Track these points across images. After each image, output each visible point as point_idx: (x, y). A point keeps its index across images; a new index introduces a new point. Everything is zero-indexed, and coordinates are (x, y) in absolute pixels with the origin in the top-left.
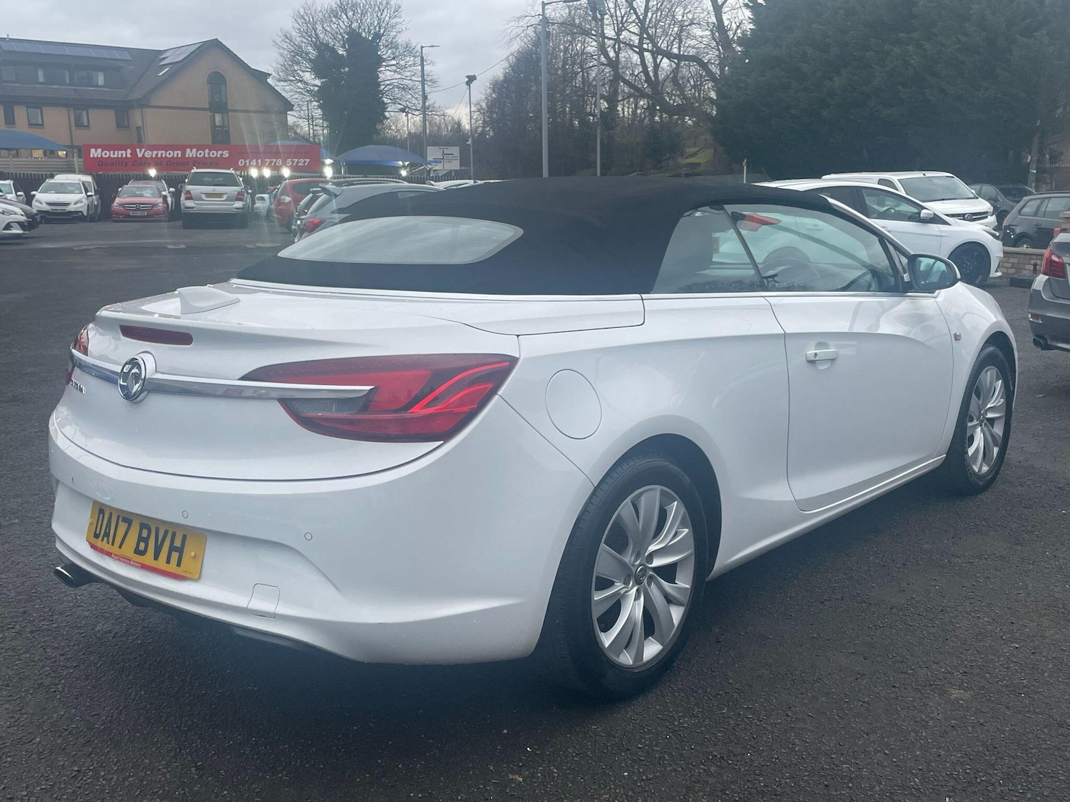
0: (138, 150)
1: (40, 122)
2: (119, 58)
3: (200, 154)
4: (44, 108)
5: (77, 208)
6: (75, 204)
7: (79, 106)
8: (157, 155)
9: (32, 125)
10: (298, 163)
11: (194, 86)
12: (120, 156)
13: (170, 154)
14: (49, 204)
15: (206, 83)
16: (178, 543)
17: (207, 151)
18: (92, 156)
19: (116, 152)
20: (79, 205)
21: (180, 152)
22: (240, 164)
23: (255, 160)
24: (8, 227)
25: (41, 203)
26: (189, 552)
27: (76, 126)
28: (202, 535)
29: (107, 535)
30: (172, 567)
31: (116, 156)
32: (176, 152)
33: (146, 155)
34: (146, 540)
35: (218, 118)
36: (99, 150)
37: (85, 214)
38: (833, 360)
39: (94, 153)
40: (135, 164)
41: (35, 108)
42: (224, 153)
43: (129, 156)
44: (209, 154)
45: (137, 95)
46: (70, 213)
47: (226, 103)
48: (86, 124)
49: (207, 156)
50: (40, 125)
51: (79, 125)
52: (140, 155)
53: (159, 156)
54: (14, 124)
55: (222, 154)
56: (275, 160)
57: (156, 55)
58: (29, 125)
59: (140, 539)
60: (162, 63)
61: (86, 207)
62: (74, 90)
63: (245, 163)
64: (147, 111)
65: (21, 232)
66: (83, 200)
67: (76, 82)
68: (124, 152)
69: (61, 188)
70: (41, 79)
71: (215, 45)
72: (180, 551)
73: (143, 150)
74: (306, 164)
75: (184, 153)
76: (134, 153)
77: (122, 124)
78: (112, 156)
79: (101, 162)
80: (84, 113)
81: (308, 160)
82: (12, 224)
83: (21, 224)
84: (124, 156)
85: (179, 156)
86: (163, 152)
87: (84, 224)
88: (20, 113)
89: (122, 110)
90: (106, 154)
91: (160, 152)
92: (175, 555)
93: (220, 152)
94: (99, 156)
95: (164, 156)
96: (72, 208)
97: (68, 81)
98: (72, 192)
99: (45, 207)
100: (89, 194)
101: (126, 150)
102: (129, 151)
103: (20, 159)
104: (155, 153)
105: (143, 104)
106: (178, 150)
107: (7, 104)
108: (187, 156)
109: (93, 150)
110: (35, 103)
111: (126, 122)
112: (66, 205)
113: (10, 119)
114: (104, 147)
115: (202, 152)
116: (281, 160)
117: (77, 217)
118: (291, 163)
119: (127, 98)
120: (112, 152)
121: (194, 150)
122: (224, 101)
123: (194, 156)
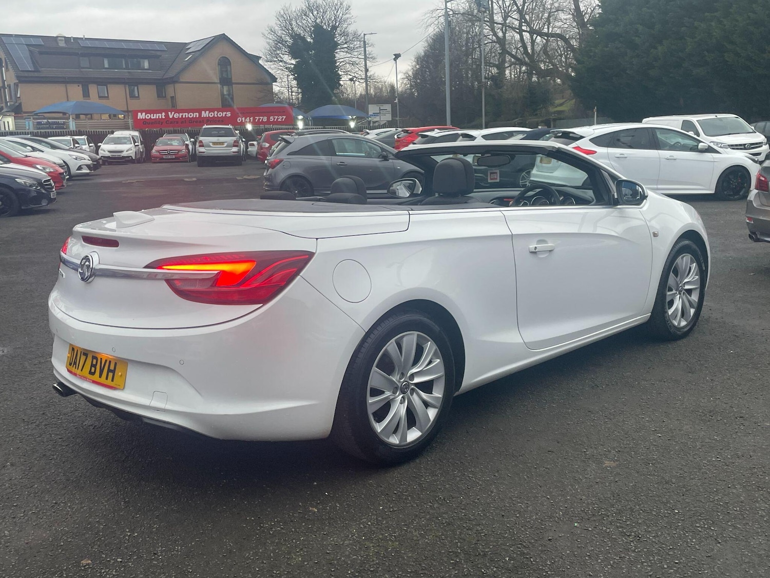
0: (170, 113)
1: (106, 95)
2: (159, 49)
3: (211, 115)
4: (108, 85)
5: (129, 154)
6: (127, 151)
7: (132, 83)
8: (182, 116)
9: (101, 97)
10: (278, 119)
11: (209, 68)
12: (157, 118)
13: (191, 115)
14: (110, 152)
15: (217, 65)
16: (112, 368)
17: (216, 112)
18: (139, 118)
19: (155, 115)
20: (129, 152)
21: (197, 114)
22: (238, 121)
23: (248, 118)
24: (80, 168)
25: (104, 151)
26: (118, 373)
27: (130, 97)
28: (125, 362)
29: (75, 363)
30: (109, 382)
31: (155, 117)
33: (175, 116)
34: (95, 366)
35: (225, 89)
36: (144, 114)
37: (134, 158)
38: (550, 251)
39: (141, 116)
40: (168, 122)
41: (103, 85)
42: (227, 113)
43: (164, 117)
44: (217, 114)
45: (171, 74)
46: (124, 157)
47: (231, 78)
48: (137, 95)
49: (216, 116)
50: (107, 97)
51: (132, 96)
52: (171, 117)
53: (184, 117)
54: (89, 97)
55: (226, 115)
56: (262, 118)
57: (184, 46)
58: (99, 97)
59: (92, 365)
60: (187, 52)
61: (134, 154)
62: (129, 72)
63: (242, 120)
64: (177, 85)
65: (88, 171)
66: (132, 148)
67: (130, 67)
68: (160, 115)
69: (118, 141)
70: (106, 65)
71: (223, 38)
72: (114, 372)
73: (173, 113)
74: (283, 120)
75: (200, 115)
76: (167, 116)
77: (161, 95)
78: (152, 118)
79: (145, 121)
80: (136, 88)
81: (285, 117)
82: (82, 166)
83: (88, 166)
84: (160, 117)
85: (197, 116)
86: (187, 114)
87: (132, 165)
88: (93, 89)
89: (161, 86)
90: (148, 116)
91: (184, 114)
92: (111, 375)
93: (224, 113)
94: (144, 118)
95: (187, 117)
96: (125, 154)
97: (124, 67)
98: (125, 143)
99: (108, 154)
100: (136, 144)
101: (161, 113)
102: (163, 114)
103: (93, 121)
104: (181, 114)
105: (174, 81)
106: (196, 113)
107: (85, 83)
108: (202, 116)
109: (139, 114)
110: (103, 82)
111: (164, 93)
112: (121, 152)
113: (86, 94)
114: (147, 112)
115: (212, 113)
116: (266, 117)
117: (127, 160)
118: (273, 119)
119: (165, 77)
120: (152, 115)
121: (207, 112)
122: (230, 77)
123: (207, 116)
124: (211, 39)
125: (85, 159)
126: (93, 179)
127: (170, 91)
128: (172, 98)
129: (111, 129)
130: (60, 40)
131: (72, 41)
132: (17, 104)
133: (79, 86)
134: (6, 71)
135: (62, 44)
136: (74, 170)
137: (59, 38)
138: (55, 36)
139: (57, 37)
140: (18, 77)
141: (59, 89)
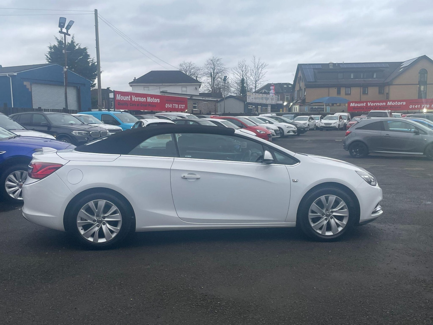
0: (368, 103)
1: (350, 93)
2: (384, 66)
3: (393, 104)
4: (351, 88)
5: (335, 125)
6: (334, 124)
7: (365, 87)
8: (376, 105)
9: (346, 94)
13: (381, 104)
14: (325, 124)
15: (418, 73)
17: (396, 102)
18: (351, 106)
19: (360, 104)
20: (335, 124)
22: (410, 107)
23: (417, 105)
24: (289, 132)
25: (322, 124)
27: (363, 94)
31: (360, 105)
32: (383, 103)
33: (371, 105)
35: (422, 88)
36: (354, 104)
37: (337, 127)
39: (352, 105)
40: (367, 108)
41: (348, 88)
42: (404, 103)
43: (365, 105)
44: (397, 104)
45: (388, 80)
46: (332, 127)
49: (396, 104)
50: (350, 94)
52: (369, 105)
54: (340, 94)
55: (402, 104)
56: (426, 105)
57: (400, 64)
58: (345, 94)
60: (401, 67)
61: (338, 125)
62: (364, 80)
63: (413, 107)
65: (293, 134)
66: (337, 122)
67: (365, 77)
68: (363, 104)
70: (352, 77)
71: (425, 57)
73: (370, 103)
75: (386, 104)
76: (367, 104)
78: (358, 106)
79: (354, 108)
80: (367, 89)
84: (363, 105)
85: (385, 105)
86: (378, 103)
87: (336, 131)
88: (343, 91)
89: (382, 87)
90: (356, 105)
91: (377, 104)
93: (402, 103)
94: (354, 106)
96: (332, 125)
97: (362, 77)
98: (335, 120)
99: (324, 125)
100: (340, 120)
101: (364, 103)
102: (365, 103)
104: (375, 104)
105: (389, 84)
107: (339, 87)
108: (388, 105)
109: (351, 104)
110: (349, 86)
111: (383, 91)
112: (331, 124)
113: (339, 93)
114: (356, 102)
115: (394, 103)
116: (429, 105)
117: (333, 129)
120: (358, 104)
121: (391, 102)
122: (425, 80)
123: (391, 105)
124: (417, 59)
125: (292, 128)
126: (295, 138)
127: (386, 90)
128: (387, 93)
129: (333, 111)
130: (331, 65)
131: (337, 65)
132: (304, 99)
133: (335, 89)
134: (302, 82)
135: (331, 67)
136: (286, 133)
137: (330, 64)
138: (328, 63)
139: (329, 63)
140: (305, 85)
141: (326, 90)
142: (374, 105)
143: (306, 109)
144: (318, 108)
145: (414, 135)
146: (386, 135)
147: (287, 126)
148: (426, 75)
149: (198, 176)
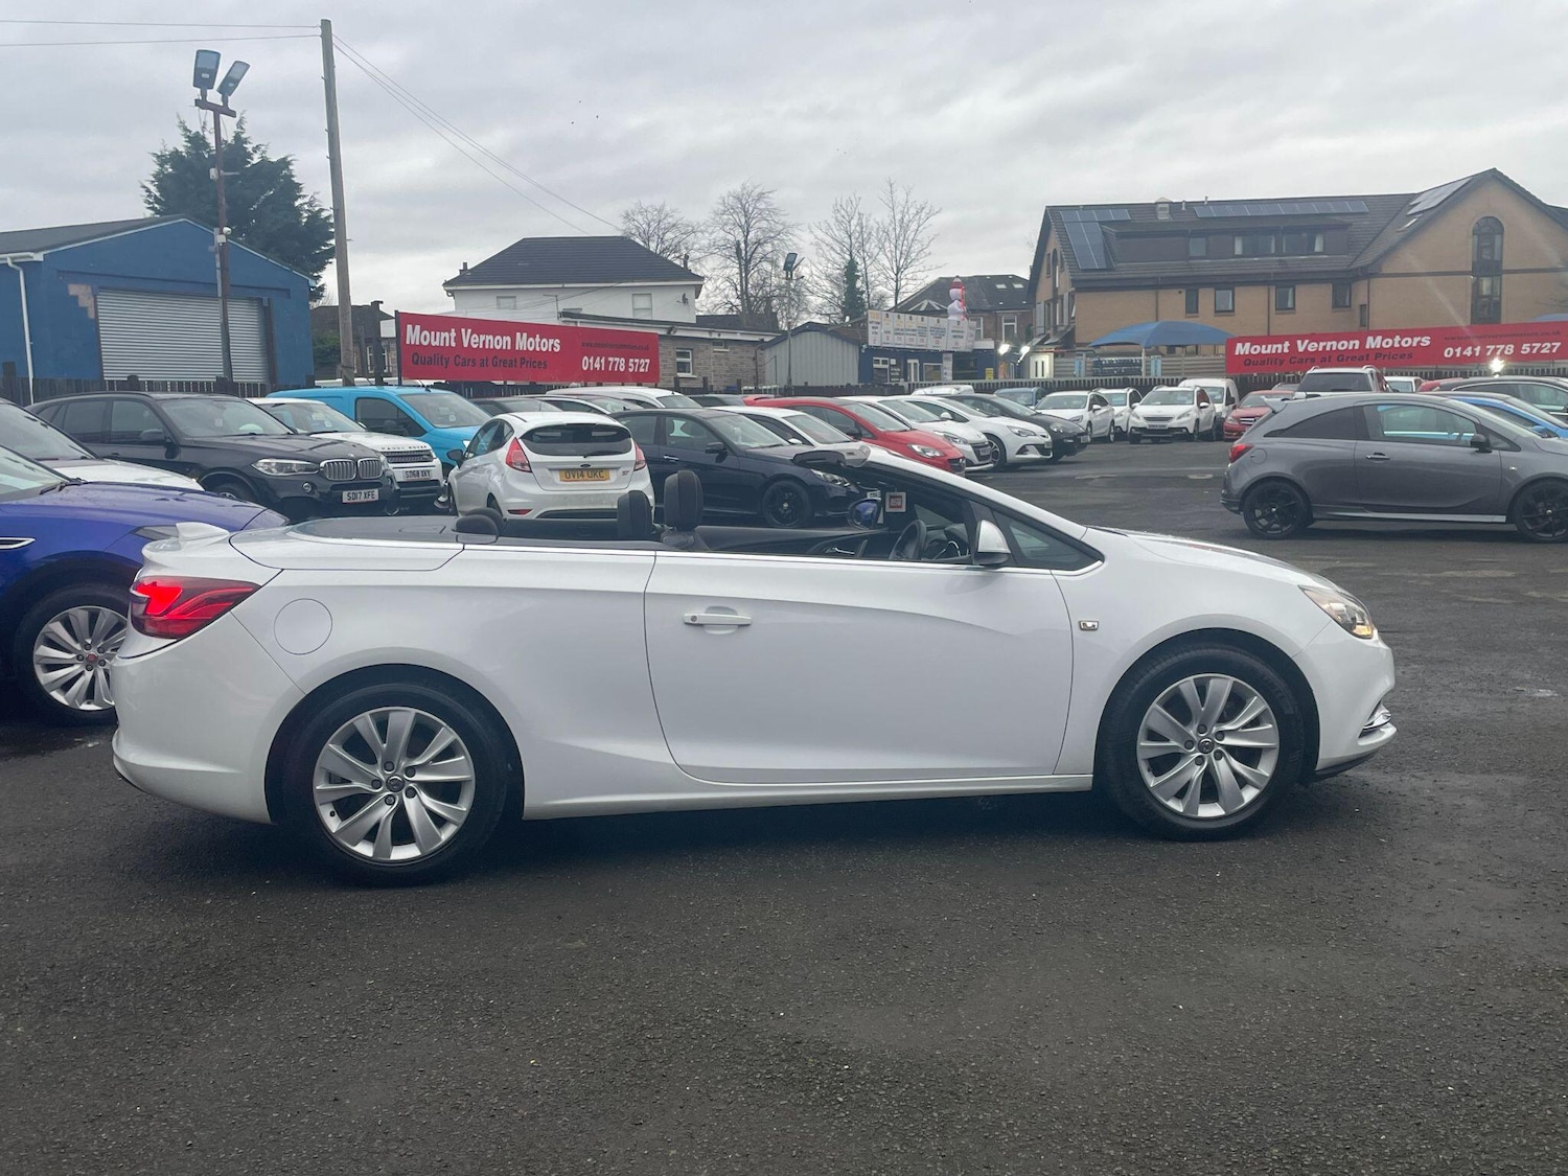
0: (1299, 342)
1: (1230, 308)
2: (1351, 211)
3: (1387, 343)
4: (1237, 289)
5: (1184, 422)
6: (1179, 418)
7: (1284, 283)
8: (1325, 347)
9: (1218, 312)
10: (1541, 348)
11: (1455, 241)
12: (1274, 352)
14: (1148, 419)
15: (1471, 233)
17: (1398, 338)
18: (1237, 353)
19: (1270, 346)
20: (1183, 420)
21: (1357, 342)
22: (1446, 355)
23: (1470, 348)
24: (1023, 450)
25: (1138, 418)
27: (1276, 309)
31: (1268, 351)
32: (1352, 342)
33: (1309, 349)
35: (1486, 284)
36: (1248, 345)
37: (1191, 431)
39: (1241, 349)
40: (1293, 360)
41: (1226, 289)
42: (1423, 340)
43: (1286, 350)
44: (1400, 342)
45: (1366, 259)
46: (1171, 429)
47: (1501, 261)
49: (1397, 345)
50: (1230, 311)
51: (1282, 307)
52: (1301, 349)
53: (1328, 349)
54: (1197, 312)
55: (1419, 342)
56: (1502, 347)
57: (1408, 199)
58: (1216, 312)
60: (1410, 213)
61: (1194, 422)
62: (1281, 261)
63: (1455, 353)
64: (1376, 282)
65: (1038, 456)
66: (1191, 413)
67: (1284, 251)
68: (1280, 346)
69: (1168, 400)
70: (1238, 250)
71: (1494, 176)
73: (1307, 341)
74: (1554, 351)
75: (1363, 343)
76: (1293, 347)
77: (1339, 303)
78: (1263, 352)
79: (1248, 360)
80: (1291, 291)
81: (1558, 344)
82: (1028, 447)
83: (1040, 448)
84: (1279, 351)
85: (1357, 347)
86: (1334, 343)
87: (1186, 445)
88: (1206, 298)
89: (1343, 284)
90: (1256, 350)
91: (1329, 343)
93: (1416, 339)
94: (1247, 353)
95: (1334, 349)
96: (1174, 423)
97: (1273, 251)
98: (1183, 403)
99: (1142, 423)
100: (1202, 404)
101: (1283, 343)
102: (1287, 344)
104: (1322, 344)
105: (1368, 274)
106: (1353, 340)
107: (1191, 286)
108: (1368, 347)
109: (1239, 345)
110: (1227, 282)
111: (1347, 301)
112: (1168, 419)
113: (1192, 308)
114: (1255, 341)
115: (1390, 341)
116: (1512, 346)
117: (1179, 435)
118: (1528, 349)
119: (1352, 267)
120: (1264, 347)
121: (1379, 338)
122: (1497, 258)
123: (1378, 346)
124: (1465, 181)
125: (1035, 435)
126: (1046, 471)
127: (1360, 294)
128: (1363, 307)
129: (1172, 374)
130: (1162, 209)
131: (1184, 208)
132: (1069, 330)
133: (1180, 292)
134: (1061, 272)
135: (1163, 216)
136: (1012, 454)
137: (1160, 206)
138: (1153, 202)
139: (1156, 203)
140: (1074, 282)
141: (1144, 298)
142: (1320, 349)
143: (1079, 366)
144: (1121, 364)
145: (1472, 453)
146: (1375, 454)
147: (1016, 431)
148: (1498, 238)
149: (743, 616)
